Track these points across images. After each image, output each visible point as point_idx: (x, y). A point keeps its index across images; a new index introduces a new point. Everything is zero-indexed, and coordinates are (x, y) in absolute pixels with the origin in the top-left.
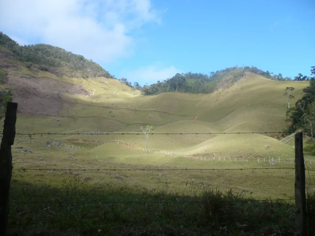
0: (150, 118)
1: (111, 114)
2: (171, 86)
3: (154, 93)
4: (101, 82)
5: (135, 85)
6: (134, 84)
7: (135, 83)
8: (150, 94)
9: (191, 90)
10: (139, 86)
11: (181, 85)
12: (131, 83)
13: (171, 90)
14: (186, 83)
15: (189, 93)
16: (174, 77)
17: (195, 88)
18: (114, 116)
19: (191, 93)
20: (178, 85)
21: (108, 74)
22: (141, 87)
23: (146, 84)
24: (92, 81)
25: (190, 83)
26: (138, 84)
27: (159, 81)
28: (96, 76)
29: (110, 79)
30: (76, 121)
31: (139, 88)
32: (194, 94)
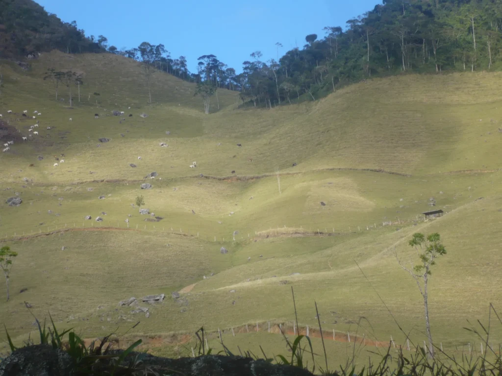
0: (323, 204)
1: (143, 209)
2: (375, 48)
3: (302, 92)
4: (59, 75)
5: (203, 67)
6: (201, 63)
7: (205, 61)
8: (283, 99)
9: (468, 57)
10: (224, 69)
11: (421, 42)
12: (183, 63)
13: (380, 70)
14: (442, 26)
15: (461, 70)
16: (377, 7)
17: (485, 44)
18: (159, 219)
19: (469, 68)
20: (407, 41)
21: (78, 35)
22: (232, 70)
23: (253, 55)
24: (14, 76)
25: (459, 25)
26: (215, 61)
27: (311, 38)
28: (29, 48)
29: (89, 57)
30: (9, 262)
31: (224, 79)
32: (482, 73)
